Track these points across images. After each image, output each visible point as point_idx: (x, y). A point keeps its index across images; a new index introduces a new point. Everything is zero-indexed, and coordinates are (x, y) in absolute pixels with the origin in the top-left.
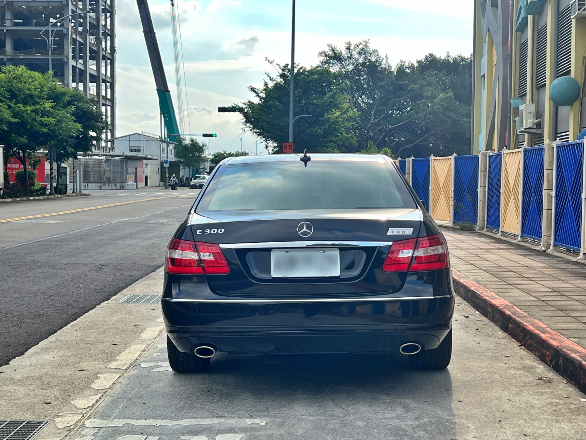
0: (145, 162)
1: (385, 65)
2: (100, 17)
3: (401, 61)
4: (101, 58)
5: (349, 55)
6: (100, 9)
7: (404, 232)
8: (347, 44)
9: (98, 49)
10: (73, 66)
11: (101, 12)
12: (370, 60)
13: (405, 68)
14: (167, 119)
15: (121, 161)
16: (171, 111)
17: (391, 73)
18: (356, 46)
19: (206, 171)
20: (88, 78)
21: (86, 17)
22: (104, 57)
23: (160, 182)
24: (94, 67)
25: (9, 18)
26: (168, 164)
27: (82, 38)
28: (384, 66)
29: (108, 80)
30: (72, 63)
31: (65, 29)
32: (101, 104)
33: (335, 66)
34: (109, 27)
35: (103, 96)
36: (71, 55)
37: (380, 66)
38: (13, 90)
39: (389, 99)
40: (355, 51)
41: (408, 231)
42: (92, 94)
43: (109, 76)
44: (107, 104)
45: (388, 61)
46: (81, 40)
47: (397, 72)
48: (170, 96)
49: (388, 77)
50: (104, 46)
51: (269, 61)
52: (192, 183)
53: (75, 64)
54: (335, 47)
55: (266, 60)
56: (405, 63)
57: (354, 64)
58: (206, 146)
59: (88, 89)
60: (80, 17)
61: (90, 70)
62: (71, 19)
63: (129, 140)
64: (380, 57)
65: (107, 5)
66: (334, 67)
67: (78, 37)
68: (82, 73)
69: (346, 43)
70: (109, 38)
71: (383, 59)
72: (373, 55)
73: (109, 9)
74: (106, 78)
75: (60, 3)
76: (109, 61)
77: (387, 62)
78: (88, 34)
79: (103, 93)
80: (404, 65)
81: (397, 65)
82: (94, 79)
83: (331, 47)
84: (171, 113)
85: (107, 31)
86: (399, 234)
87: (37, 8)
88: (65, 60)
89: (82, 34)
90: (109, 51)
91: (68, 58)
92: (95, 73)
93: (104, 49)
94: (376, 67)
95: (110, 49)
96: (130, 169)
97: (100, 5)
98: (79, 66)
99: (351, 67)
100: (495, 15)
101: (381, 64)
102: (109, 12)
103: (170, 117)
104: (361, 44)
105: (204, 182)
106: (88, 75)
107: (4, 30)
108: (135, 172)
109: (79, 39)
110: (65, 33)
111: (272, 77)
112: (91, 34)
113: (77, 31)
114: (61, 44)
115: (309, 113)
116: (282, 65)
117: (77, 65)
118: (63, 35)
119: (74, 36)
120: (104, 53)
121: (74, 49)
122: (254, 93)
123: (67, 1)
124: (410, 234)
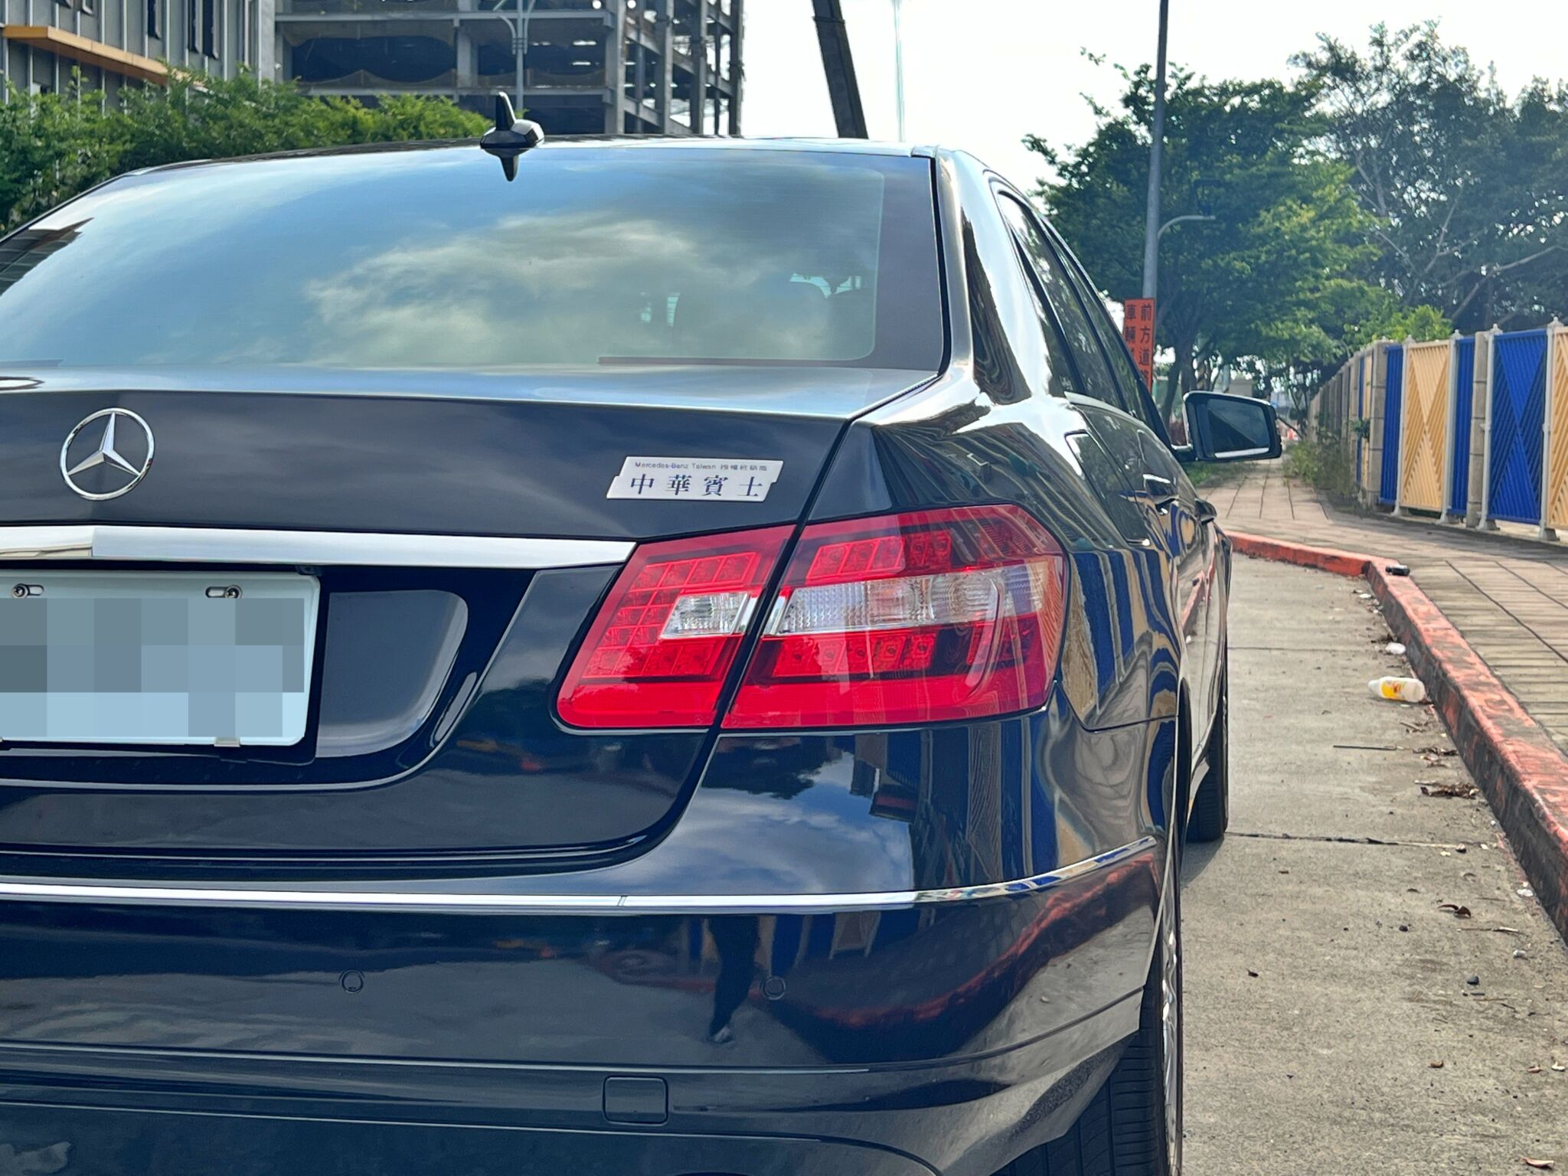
1: (1488, 90)
3: (1536, 80)
4: (703, 93)
5: (1379, 63)
7: (718, 483)
8: (1375, 31)
9: (697, 67)
10: (627, 114)
12: (1442, 78)
13: (1546, 100)
17: (1502, 112)
18: (1402, 36)
22: (712, 93)
24: (685, 119)
27: (654, 41)
28: (1483, 95)
30: (625, 106)
31: (609, 16)
33: (1336, 95)
34: (727, 11)
36: (622, 85)
37: (1471, 92)
39: (1496, 189)
40: (1397, 50)
41: (744, 476)
45: (1495, 79)
46: (650, 45)
47: (1522, 111)
49: (1493, 125)
50: (711, 61)
51: (1091, 56)
53: (631, 110)
54: (1335, 41)
55: (1083, 54)
56: (1545, 83)
57: (1394, 87)
61: (673, 127)
64: (1474, 69)
66: (1332, 98)
67: (642, 37)
69: (1371, 27)
70: (726, 39)
71: (1482, 73)
72: (1453, 63)
76: (725, 103)
77: (1492, 82)
78: (669, 30)
80: (1543, 90)
81: (1523, 91)
83: (1327, 41)
85: (722, 21)
86: (683, 495)
88: (607, 99)
89: (655, 31)
90: (725, 75)
91: (614, 93)
93: (714, 70)
94: (1460, 95)
95: (729, 70)
98: (644, 115)
99: (1383, 98)
101: (1473, 88)
104: (1416, 29)
107: (452, 20)
109: (645, 42)
110: (607, 27)
111: (1099, 106)
112: (678, 31)
113: (641, 22)
114: (597, 56)
115: (1207, 211)
116: (1132, 68)
117: (638, 111)
118: (602, 32)
119: (633, 35)
120: (712, 79)
121: (631, 71)
122: (1040, 155)
124: (760, 494)
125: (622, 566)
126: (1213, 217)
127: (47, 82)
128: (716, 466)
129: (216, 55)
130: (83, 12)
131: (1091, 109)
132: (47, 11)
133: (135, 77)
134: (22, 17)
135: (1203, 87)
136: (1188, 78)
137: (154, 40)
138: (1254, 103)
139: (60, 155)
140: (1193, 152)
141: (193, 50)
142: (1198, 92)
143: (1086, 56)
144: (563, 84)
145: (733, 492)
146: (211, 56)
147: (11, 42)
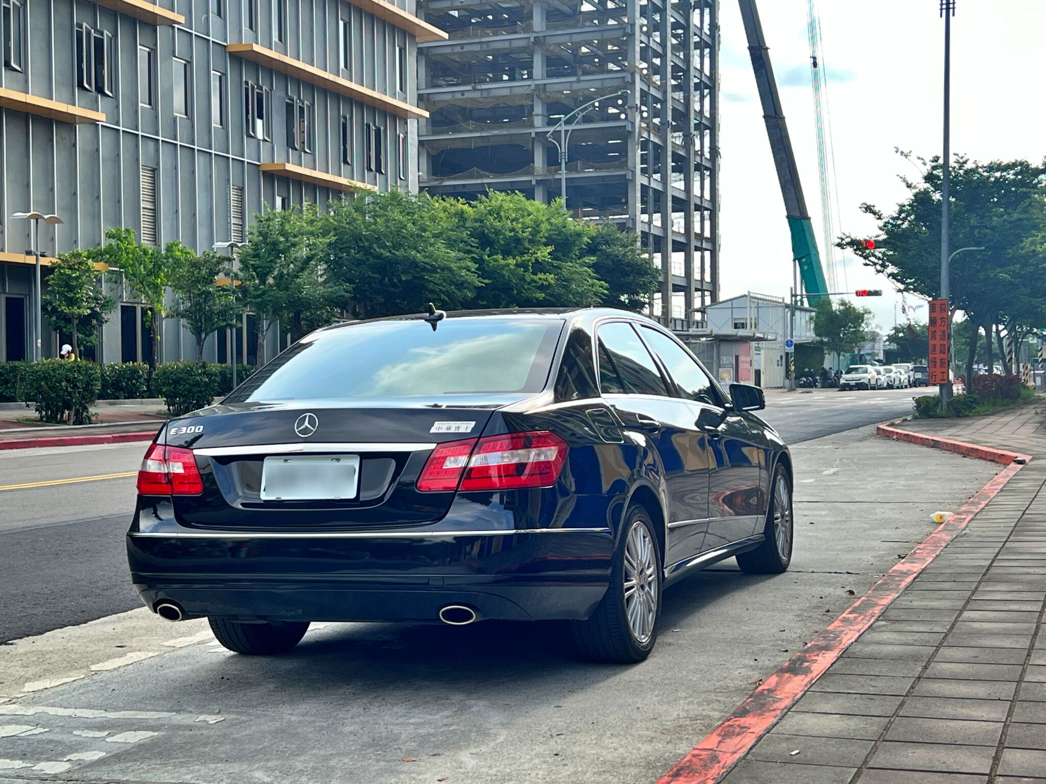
0: (754, 344)
2: (691, 97)
4: (692, 169)
6: (692, 84)
7: (459, 428)
9: (688, 152)
10: (642, 185)
11: (692, 89)
14: (806, 268)
15: (709, 346)
16: (812, 252)
19: (877, 358)
20: (670, 204)
21: (666, 100)
22: (698, 167)
23: (784, 379)
24: (681, 185)
25: (540, 112)
26: (793, 347)
27: (659, 137)
29: (706, 205)
30: (641, 180)
31: (630, 123)
32: (693, 248)
34: (707, 114)
35: (696, 234)
36: (639, 167)
38: (486, 231)
41: (465, 426)
42: (677, 231)
43: (709, 199)
44: (704, 246)
46: (657, 141)
48: (810, 226)
50: (698, 147)
51: (902, 153)
52: (842, 381)
53: (646, 182)
55: (897, 152)
58: (870, 313)
59: (669, 223)
60: (656, 100)
61: (673, 191)
62: (639, 105)
63: (732, 308)
65: (703, 75)
67: (652, 135)
68: (659, 196)
70: (707, 132)
73: (708, 82)
74: (702, 203)
75: (620, 80)
76: (707, 173)
78: (669, 130)
79: (697, 229)
82: (681, 205)
84: (812, 256)
85: (704, 121)
86: (449, 431)
87: (585, 92)
88: (629, 177)
89: (660, 131)
90: (707, 155)
91: (634, 173)
92: (682, 196)
93: (699, 153)
95: (710, 152)
96: (724, 358)
97: (692, 77)
98: (654, 185)
102: (707, 87)
103: (810, 265)
105: (864, 378)
106: (670, 199)
107: (531, 133)
108: (734, 363)
109: (653, 138)
110: (629, 131)
111: (910, 182)
112: (675, 129)
113: (651, 125)
114: (623, 150)
115: (978, 244)
116: (928, 158)
117: (649, 183)
118: (625, 135)
119: (645, 135)
120: (698, 159)
121: (645, 157)
122: (871, 214)
123: (633, 74)
124: (469, 431)
125: (433, 450)
126: (983, 248)
127: (285, 195)
128: (458, 423)
129: (383, 172)
130: (305, 152)
131: (904, 185)
132: (284, 153)
133: (337, 190)
134: (270, 157)
135: (977, 167)
136: (965, 162)
137: (347, 166)
138: (1011, 176)
139: (294, 245)
140: (969, 208)
141: (370, 170)
142: (973, 171)
143: (899, 153)
144: (601, 169)
145: (462, 430)
146: (381, 172)
147: (265, 173)
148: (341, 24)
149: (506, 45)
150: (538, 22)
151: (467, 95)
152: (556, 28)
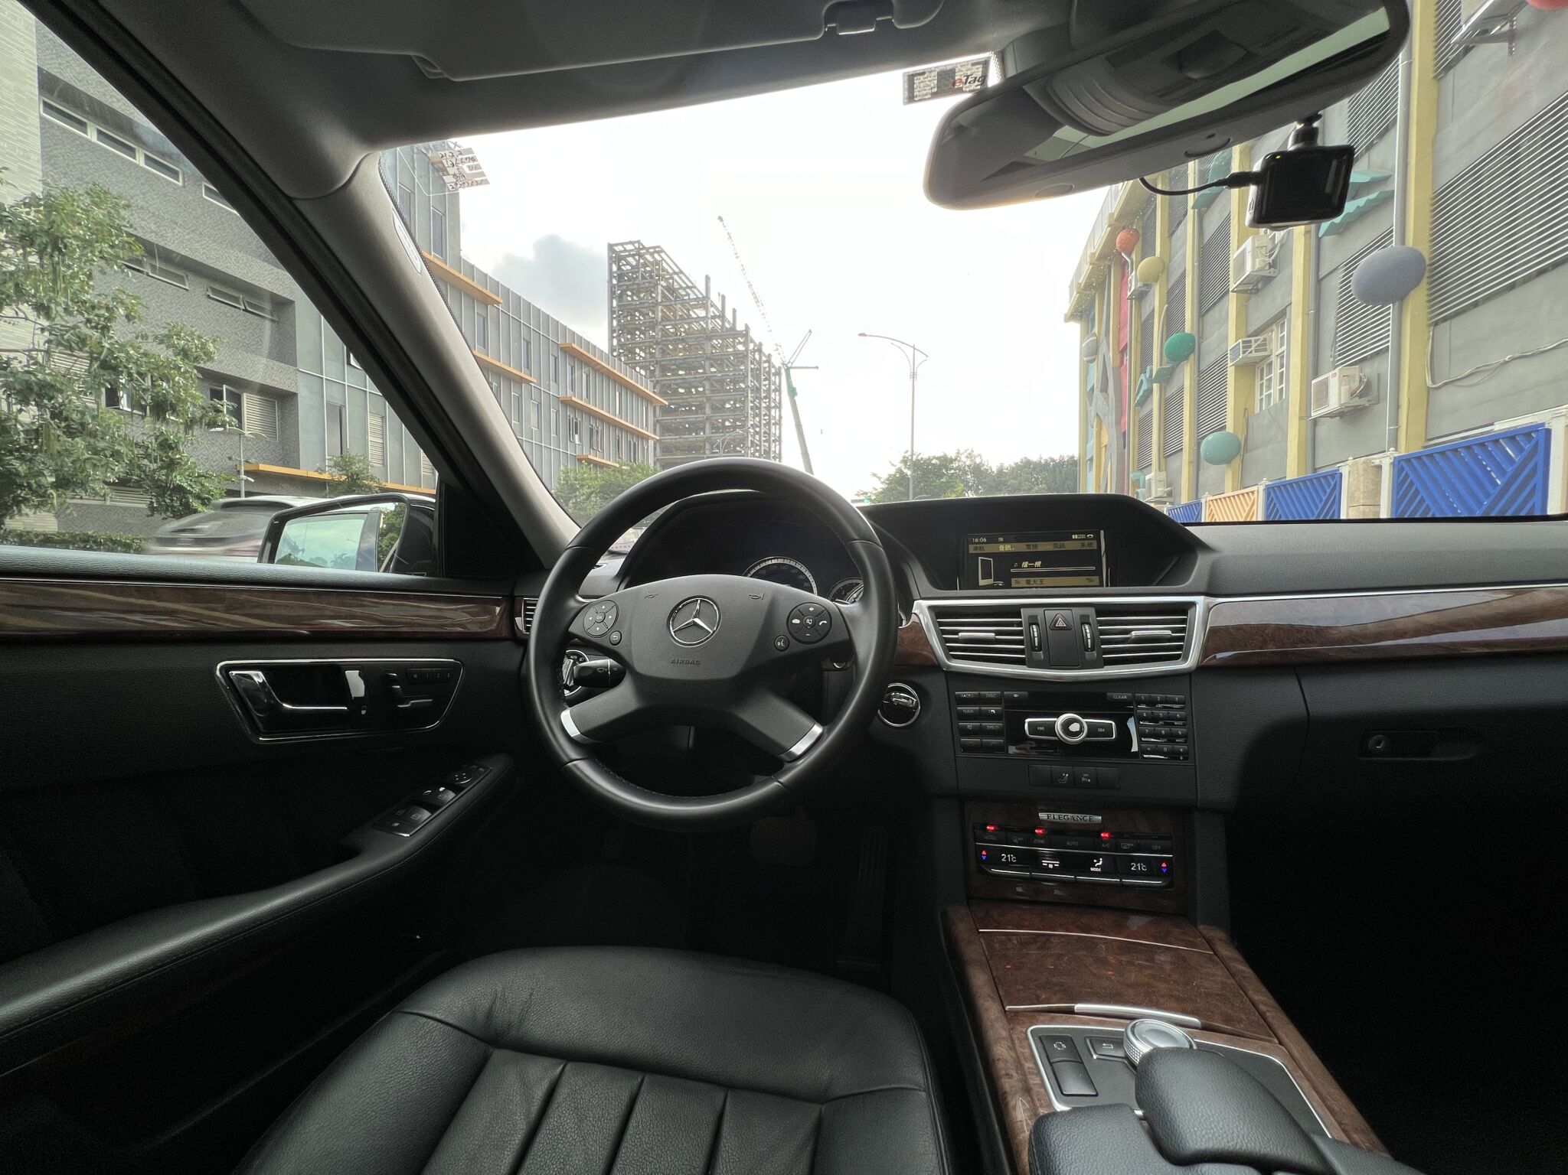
60: (757, 445)
94: (980, 468)
100: (1107, 399)
101: (984, 466)
104: (968, 449)
123: (747, 434)
130: (599, 451)
132: (589, 451)
134: (581, 452)
147: (579, 459)
148: (617, 393)
149: (694, 420)
150: (708, 410)
151: (678, 440)
152: (715, 413)
